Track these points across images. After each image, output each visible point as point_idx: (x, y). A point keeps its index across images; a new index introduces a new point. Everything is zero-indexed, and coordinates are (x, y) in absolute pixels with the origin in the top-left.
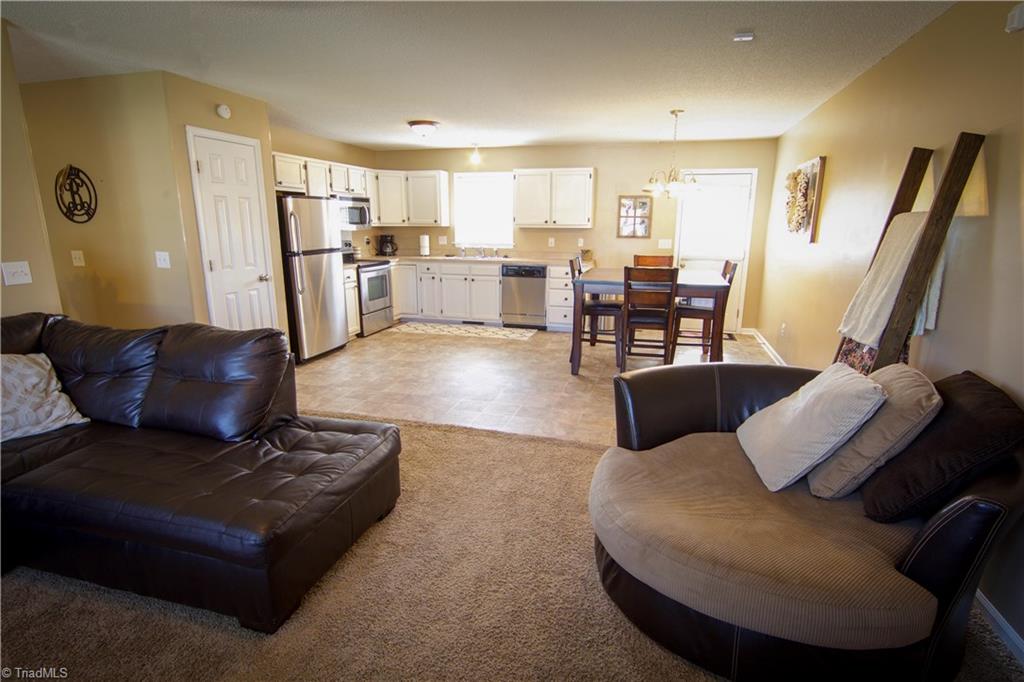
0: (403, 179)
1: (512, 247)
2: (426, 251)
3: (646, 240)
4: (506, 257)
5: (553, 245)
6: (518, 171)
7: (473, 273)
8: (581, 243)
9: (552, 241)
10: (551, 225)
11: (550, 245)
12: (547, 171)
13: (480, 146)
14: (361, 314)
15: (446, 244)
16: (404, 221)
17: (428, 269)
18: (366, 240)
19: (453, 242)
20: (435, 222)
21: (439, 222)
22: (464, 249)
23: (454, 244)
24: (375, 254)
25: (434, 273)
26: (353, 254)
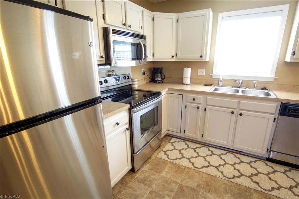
0: (175, 21)
1: (272, 80)
2: (187, 80)
14: (132, 154)
15: (204, 75)
16: (173, 57)
17: (194, 99)
18: (142, 72)
19: (211, 74)
20: (201, 57)
21: (204, 57)
22: (222, 80)
23: (212, 75)
24: (149, 81)
25: (200, 104)
26: (131, 85)
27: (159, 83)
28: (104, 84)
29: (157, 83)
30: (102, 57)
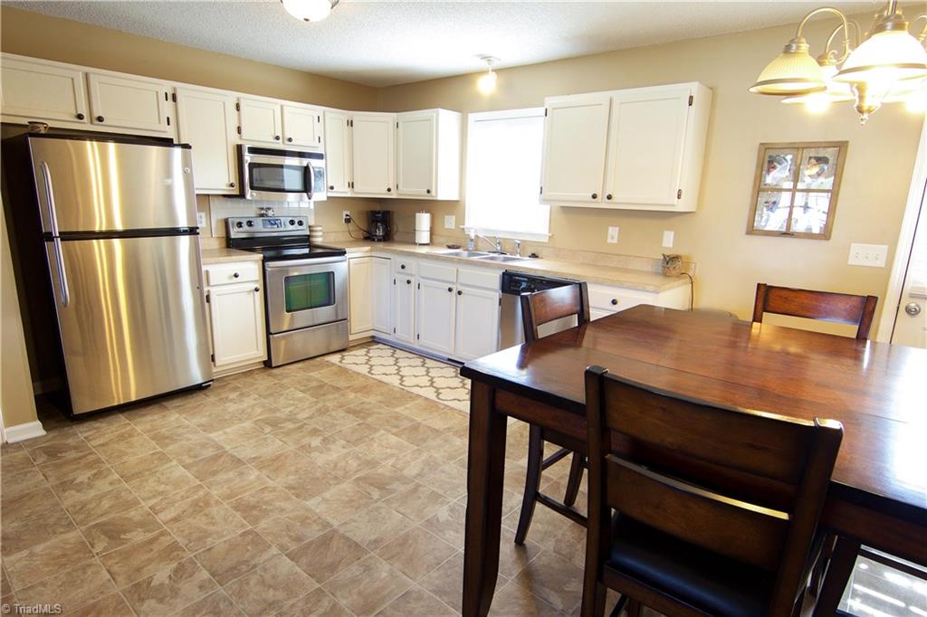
0: (391, 126)
1: (546, 240)
2: (423, 236)
3: (823, 243)
4: (534, 256)
5: (615, 241)
6: (551, 102)
7: (462, 280)
8: (668, 242)
9: (613, 233)
10: (602, 203)
11: (609, 241)
12: (602, 97)
13: (497, 64)
14: (268, 333)
15: (453, 228)
16: (389, 190)
17: (403, 267)
18: (344, 217)
19: (462, 227)
20: (428, 192)
21: (433, 193)
22: (473, 237)
23: (463, 229)
24: (362, 237)
25: (412, 275)
26: (309, 236)
27: (379, 240)
28: (245, 227)
29: (374, 240)
30: (232, 185)
